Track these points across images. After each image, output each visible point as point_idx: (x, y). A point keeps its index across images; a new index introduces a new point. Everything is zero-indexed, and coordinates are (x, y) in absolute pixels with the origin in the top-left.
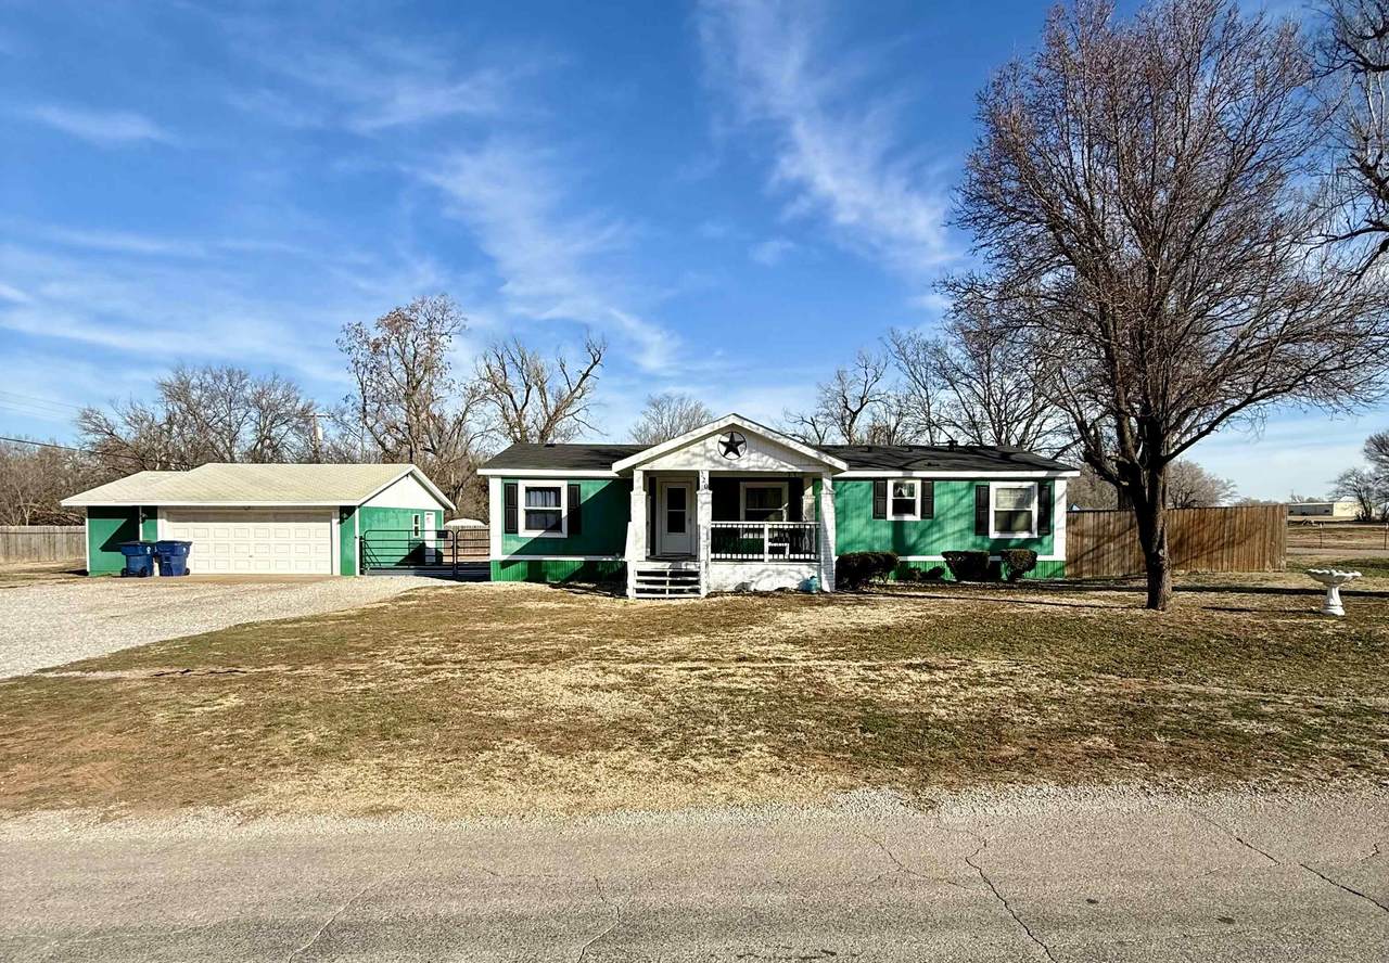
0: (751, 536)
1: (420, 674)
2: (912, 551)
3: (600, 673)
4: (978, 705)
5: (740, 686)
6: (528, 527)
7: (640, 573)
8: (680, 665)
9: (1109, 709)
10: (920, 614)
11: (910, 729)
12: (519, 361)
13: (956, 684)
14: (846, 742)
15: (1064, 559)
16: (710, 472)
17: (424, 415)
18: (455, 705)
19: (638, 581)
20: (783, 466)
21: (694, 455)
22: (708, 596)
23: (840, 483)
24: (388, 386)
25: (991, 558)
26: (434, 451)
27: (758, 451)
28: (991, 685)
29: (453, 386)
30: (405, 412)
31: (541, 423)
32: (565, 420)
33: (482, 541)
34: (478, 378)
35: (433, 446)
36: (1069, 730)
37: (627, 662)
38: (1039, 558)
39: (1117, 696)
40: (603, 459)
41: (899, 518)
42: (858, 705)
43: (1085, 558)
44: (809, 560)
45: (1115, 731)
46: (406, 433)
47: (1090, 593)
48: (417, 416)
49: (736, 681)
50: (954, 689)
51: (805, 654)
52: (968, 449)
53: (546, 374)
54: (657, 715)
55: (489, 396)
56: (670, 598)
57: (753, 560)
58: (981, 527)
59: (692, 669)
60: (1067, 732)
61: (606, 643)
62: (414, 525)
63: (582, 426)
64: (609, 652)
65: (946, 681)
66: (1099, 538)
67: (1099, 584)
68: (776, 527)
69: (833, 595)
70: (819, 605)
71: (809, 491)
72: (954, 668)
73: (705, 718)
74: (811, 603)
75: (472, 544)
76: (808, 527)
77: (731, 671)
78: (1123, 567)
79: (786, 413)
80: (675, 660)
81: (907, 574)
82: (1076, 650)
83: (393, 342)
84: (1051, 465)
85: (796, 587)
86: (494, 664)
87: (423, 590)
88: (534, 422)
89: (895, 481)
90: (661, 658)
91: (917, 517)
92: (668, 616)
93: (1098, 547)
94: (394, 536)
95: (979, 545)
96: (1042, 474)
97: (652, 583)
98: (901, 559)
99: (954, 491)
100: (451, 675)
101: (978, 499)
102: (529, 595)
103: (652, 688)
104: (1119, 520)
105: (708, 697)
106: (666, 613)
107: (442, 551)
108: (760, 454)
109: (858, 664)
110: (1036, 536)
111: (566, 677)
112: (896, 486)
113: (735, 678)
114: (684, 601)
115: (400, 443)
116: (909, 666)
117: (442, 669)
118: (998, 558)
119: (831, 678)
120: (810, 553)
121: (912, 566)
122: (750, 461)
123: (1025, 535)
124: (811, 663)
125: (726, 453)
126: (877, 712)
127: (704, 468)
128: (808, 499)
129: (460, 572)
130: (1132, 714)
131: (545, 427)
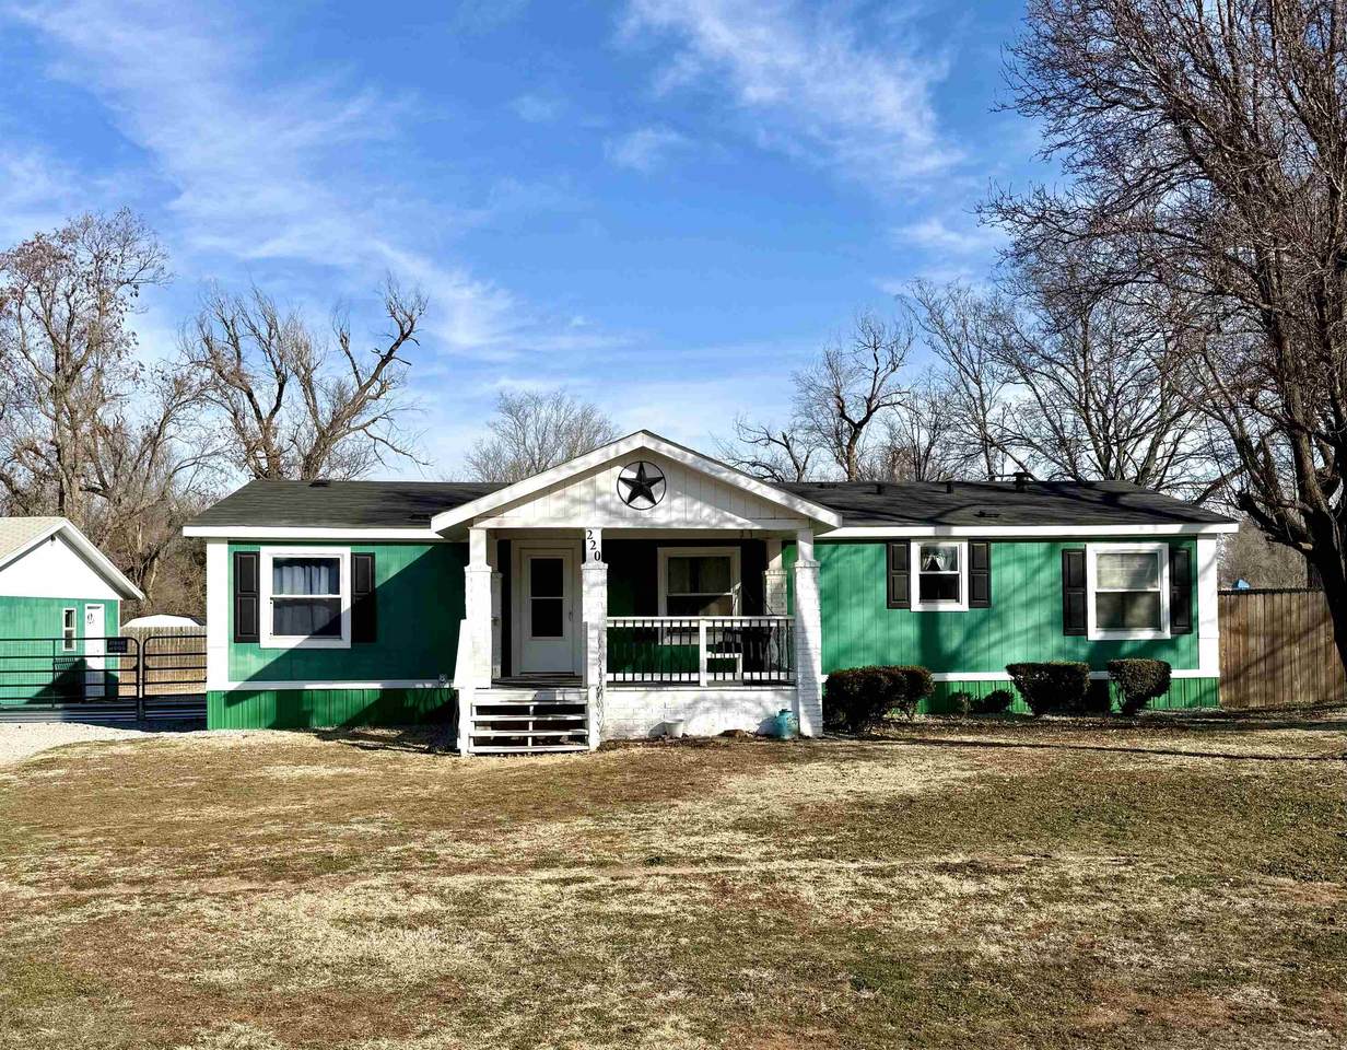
0: (676, 641)
1: (65, 905)
2: (953, 662)
3: (401, 893)
4: (1056, 936)
5: (648, 910)
6: (279, 630)
7: (482, 710)
8: (545, 874)
9: (1276, 939)
10: (967, 774)
11: (938, 982)
12: (264, 331)
13: (1022, 900)
14: (824, 1008)
15: (1217, 674)
16: (604, 531)
17: (85, 428)
18: (128, 963)
19: (477, 724)
20: (730, 520)
21: (576, 501)
22: (601, 749)
23: (827, 548)
24: (21, 374)
25: (1091, 675)
26: (105, 490)
27: (686, 493)
28: (1082, 900)
29: (142, 375)
30: (49, 422)
31: (307, 444)
32: (351, 436)
33: (192, 654)
34: (186, 360)
35: (103, 483)
36: (1207, 976)
37: (452, 871)
38: (1175, 674)
39: (1290, 914)
40: (417, 509)
41: (930, 607)
42: (850, 939)
43: (1253, 671)
44: (779, 682)
45: (1280, 975)
46: (53, 459)
47: (1261, 733)
48: (74, 428)
49: (641, 902)
50: (1018, 908)
51: (765, 849)
52: (1050, 487)
53: (316, 354)
54: (498, 968)
55: (210, 393)
56: (536, 753)
57: (680, 683)
58: (1072, 620)
59: (566, 882)
60: (1201, 981)
61: (413, 839)
62: (65, 629)
63: (381, 447)
64: (419, 855)
65: (1005, 893)
66: (1275, 636)
67: (1276, 717)
68: (719, 625)
69: (819, 744)
70: (794, 760)
71: (776, 563)
72: (1020, 871)
73: (583, 970)
74: (779, 758)
75: (175, 662)
76: (774, 625)
77: (633, 883)
78: (1315, 688)
79: (741, 427)
80: (536, 866)
81: (948, 705)
82: (1231, 835)
83: (29, 296)
84: (1190, 514)
85: (755, 729)
86: (205, 884)
87: (78, 750)
88: (293, 440)
89: (922, 543)
90: (511, 864)
91: (963, 606)
92: (530, 786)
93: (1273, 652)
94: (28, 648)
95: (1070, 652)
96: (1174, 529)
97: (504, 726)
98: (936, 677)
99: (1023, 560)
100: (123, 907)
101: (1066, 574)
102: (281, 753)
103: (492, 919)
104: (1306, 605)
105: (591, 931)
106: (526, 780)
107: (118, 674)
108: (689, 500)
109: (856, 865)
110: (1167, 634)
111: (338, 902)
112: (925, 552)
113: (639, 896)
114: (559, 758)
115: (42, 477)
116: (944, 869)
117: (108, 896)
118: (1104, 675)
119: (808, 892)
120: (779, 669)
121: (956, 690)
122: (672, 512)
123: (1147, 634)
124: (774, 866)
125: (632, 498)
126: (884, 952)
127: (594, 523)
128: (773, 576)
129: (150, 714)
130: (1311, 944)
131: (314, 450)
